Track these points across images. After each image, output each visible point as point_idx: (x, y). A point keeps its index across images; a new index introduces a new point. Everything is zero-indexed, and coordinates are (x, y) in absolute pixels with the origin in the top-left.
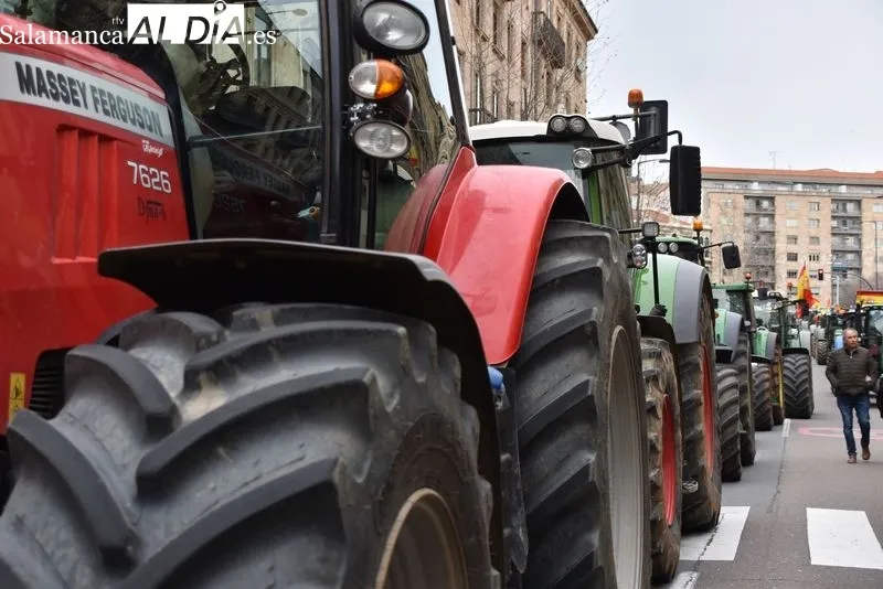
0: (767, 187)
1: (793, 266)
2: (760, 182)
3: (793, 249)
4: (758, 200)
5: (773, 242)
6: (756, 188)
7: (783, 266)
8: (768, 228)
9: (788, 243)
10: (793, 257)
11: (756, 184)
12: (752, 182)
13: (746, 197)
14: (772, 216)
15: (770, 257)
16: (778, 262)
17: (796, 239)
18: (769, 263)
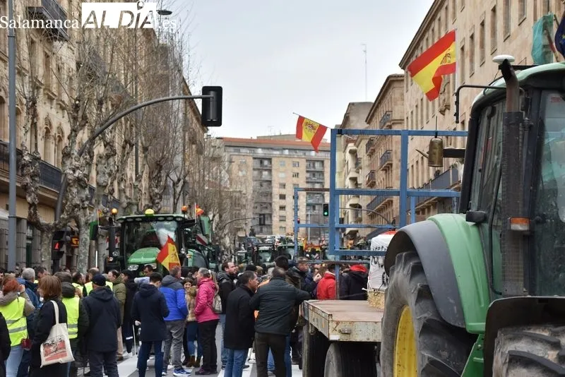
0: (267, 152)
1: (283, 202)
2: (263, 148)
3: (283, 191)
4: (261, 160)
5: (271, 188)
6: (260, 152)
7: (277, 203)
8: (268, 179)
9: (280, 188)
10: (283, 197)
11: (260, 149)
12: (258, 148)
13: (254, 158)
14: (270, 171)
15: (269, 197)
16: (274, 200)
17: (284, 185)
18: (268, 201)
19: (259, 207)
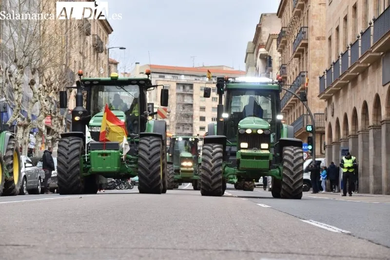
0: (189, 78)
1: (203, 124)
2: (185, 75)
3: (203, 114)
4: (184, 85)
5: (192, 110)
6: (183, 79)
7: (197, 124)
8: (190, 102)
9: (200, 111)
10: (203, 119)
11: (183, 76)
12: (181, 75)
13: (178, 84)
14: (192, 95)
15: (190, 118)
16: (194, 121)
17: (204, 109)
18: (190, 122)
19: (181, 127)
